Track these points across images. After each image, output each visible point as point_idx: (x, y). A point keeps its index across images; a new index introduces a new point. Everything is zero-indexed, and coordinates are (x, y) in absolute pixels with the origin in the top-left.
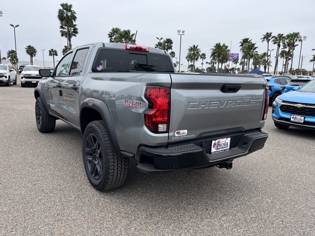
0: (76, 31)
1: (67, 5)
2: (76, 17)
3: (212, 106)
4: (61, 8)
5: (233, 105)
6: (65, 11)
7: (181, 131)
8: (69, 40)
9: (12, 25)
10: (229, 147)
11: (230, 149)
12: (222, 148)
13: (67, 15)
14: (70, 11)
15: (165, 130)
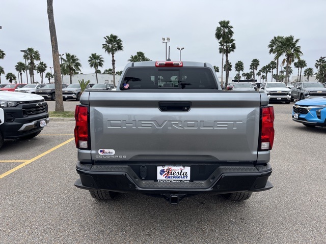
0: (233, 47)
1: (224, 22)
2: (233, 32)
3: (142, 126)
4: (219, 26)
5: (181, 127)
6: (222, 28)
7: (106, 150)
8: (227, 56)
9: (178, 49)
10: (189, 178)
11: (192, 180)
12: (176, 177)
13: (224, 31)
14: (227, 27)
15: (86, 147)
